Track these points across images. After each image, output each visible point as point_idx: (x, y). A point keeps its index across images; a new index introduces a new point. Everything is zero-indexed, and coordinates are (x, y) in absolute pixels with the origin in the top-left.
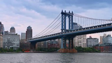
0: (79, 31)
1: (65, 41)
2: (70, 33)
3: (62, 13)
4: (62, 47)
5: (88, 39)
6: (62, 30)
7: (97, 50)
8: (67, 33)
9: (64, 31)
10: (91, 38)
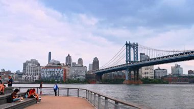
0: (146, 62)
1: (130, 72)
2: (134, 64)
3: (127, 45)
4: (127, 78)
5: (157, 70)
6: (127, 61)
7: (165, 81)
8: (132, 64)
9: (128, 62)
10: (159, 69)
